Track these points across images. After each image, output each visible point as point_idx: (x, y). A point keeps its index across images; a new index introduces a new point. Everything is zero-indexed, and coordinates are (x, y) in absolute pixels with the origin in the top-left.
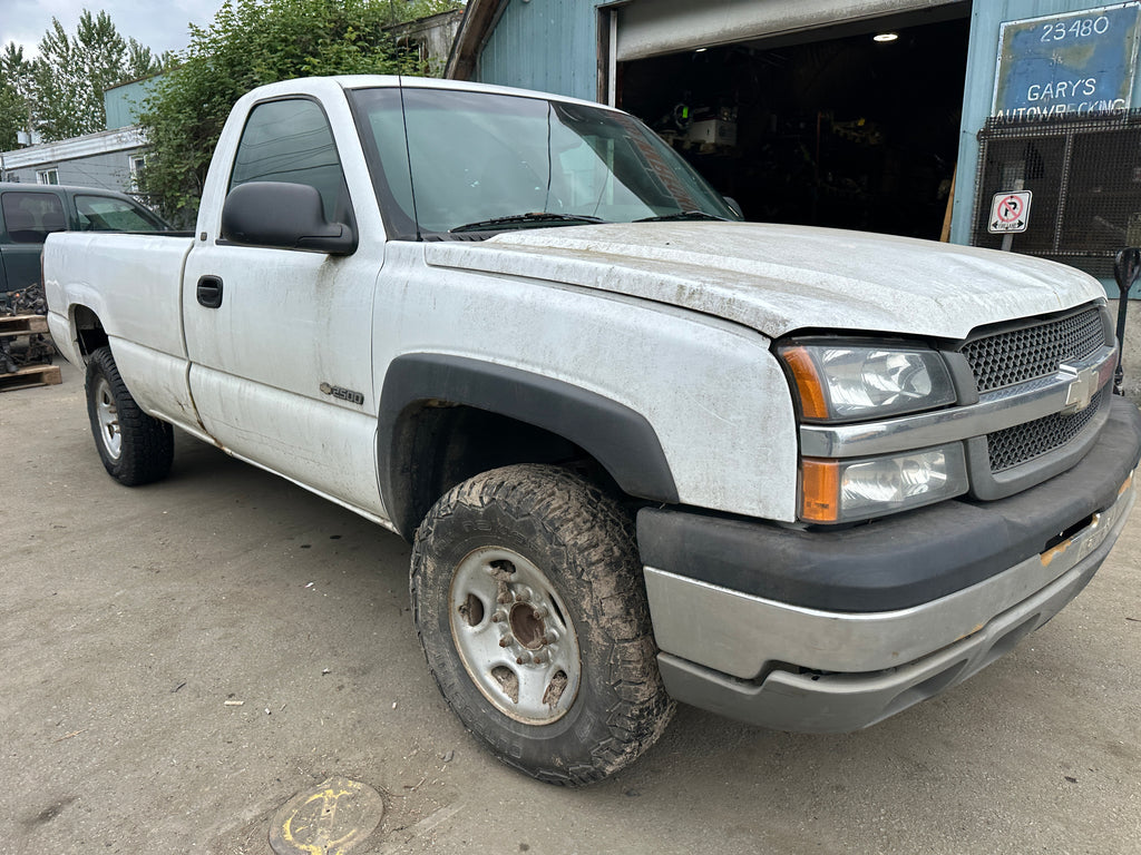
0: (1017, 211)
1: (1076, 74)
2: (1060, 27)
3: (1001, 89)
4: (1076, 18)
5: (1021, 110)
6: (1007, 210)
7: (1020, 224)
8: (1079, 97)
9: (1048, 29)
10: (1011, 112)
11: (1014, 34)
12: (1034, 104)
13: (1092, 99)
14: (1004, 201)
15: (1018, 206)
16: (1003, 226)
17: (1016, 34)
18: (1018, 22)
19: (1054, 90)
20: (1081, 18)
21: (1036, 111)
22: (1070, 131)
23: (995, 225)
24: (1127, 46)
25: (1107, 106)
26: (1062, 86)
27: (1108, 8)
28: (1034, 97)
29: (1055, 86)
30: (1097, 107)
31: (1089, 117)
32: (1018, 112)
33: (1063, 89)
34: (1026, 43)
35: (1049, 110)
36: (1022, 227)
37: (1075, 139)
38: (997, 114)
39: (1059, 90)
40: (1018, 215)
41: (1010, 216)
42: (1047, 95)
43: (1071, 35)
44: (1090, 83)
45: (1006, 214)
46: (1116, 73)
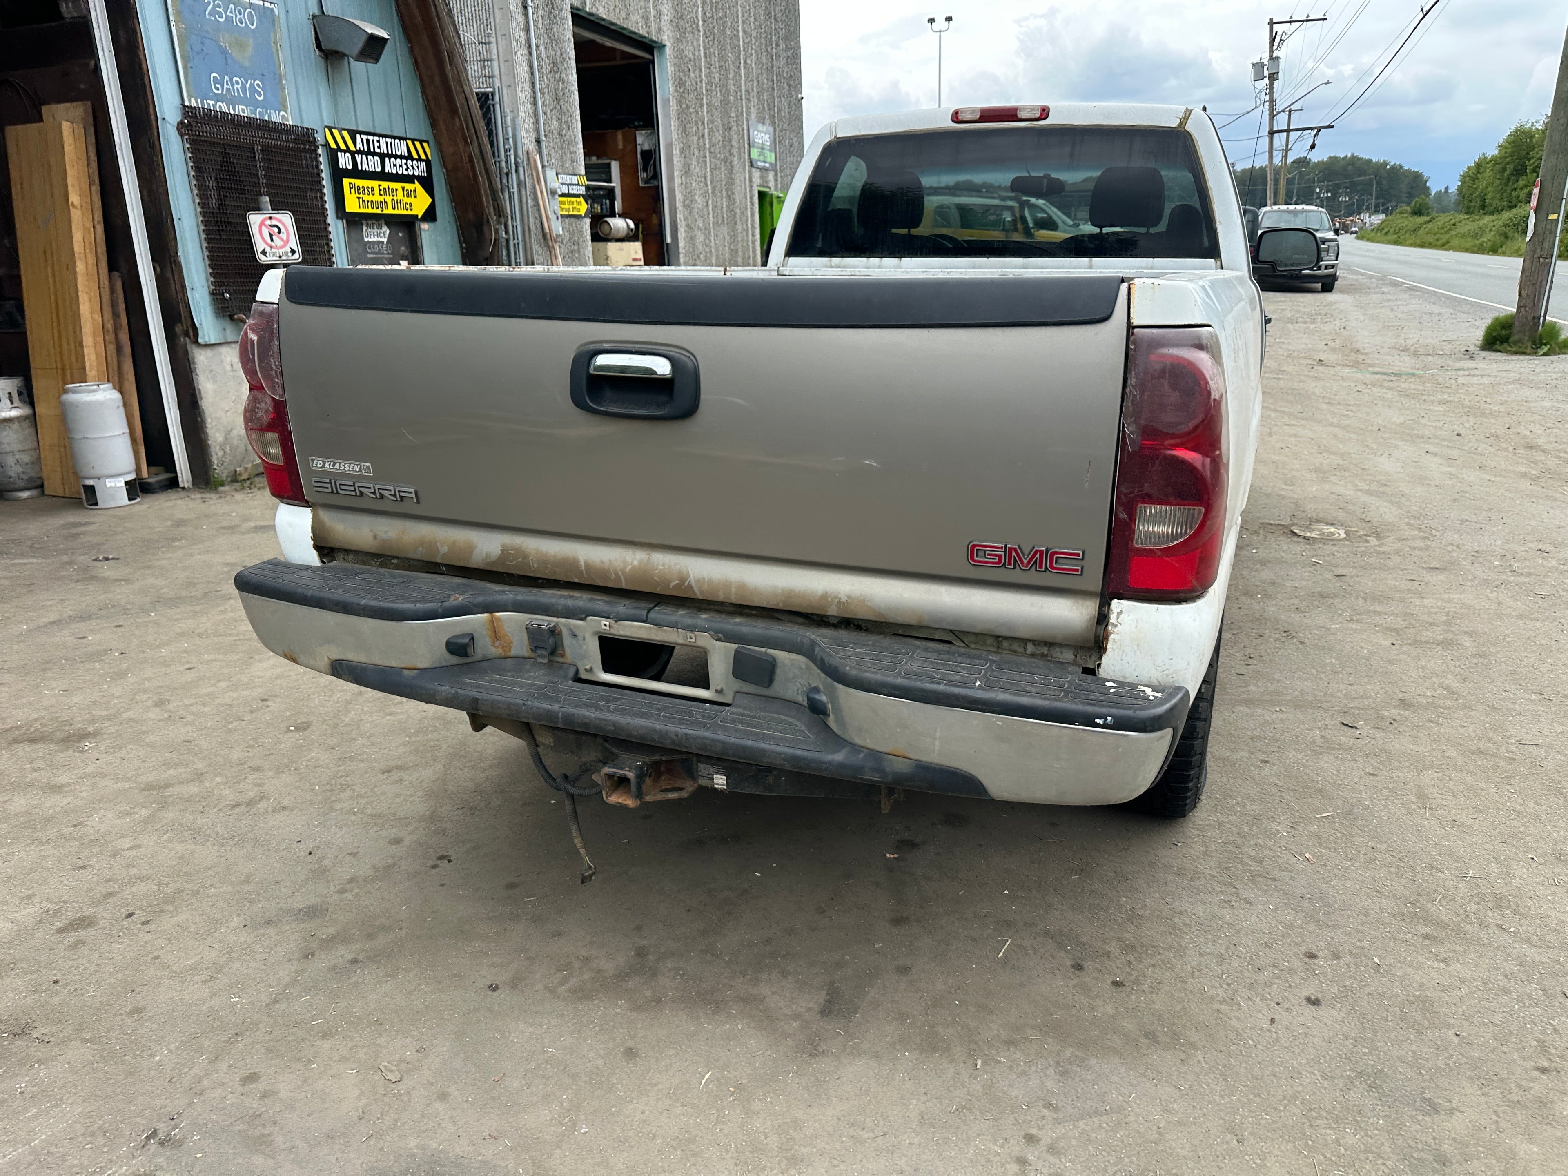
0: (283, 236)
1: (246, 74)
2: (219, 6)
3: (185, 68)
5: (211, 103)
6: (271, 236)
7: (293, 252)
8: (252, 102)
9: (209, 3)
10: (202, 103)
12: (218, 98)
13: (265, 105)
14: (262, 223)
15: (283, 229)
16: (274, 254)
19: (233, 86)
20: (236, 3)
21: (225, 108)
22: (257, 140)
23: (264, 252)
24: (274, 50)
25: (276, 118)
26: (237, 83)
28: (217, 89)
29: (231, 80)
30: (269, 116)
31: (267, 127)
32: (208, 104)
33: (239, 86)
34: (193, 13)
35: (234, 110)
36: (296, 256)
37: (262, 150)
38: (190, 101)
39: (236, 86)
40: (287, 241)
41: (277, 241)
42: (228, 90)
43: (229, 19)
44: (258, 85)
45: (272, 240)
46: (274, 81)
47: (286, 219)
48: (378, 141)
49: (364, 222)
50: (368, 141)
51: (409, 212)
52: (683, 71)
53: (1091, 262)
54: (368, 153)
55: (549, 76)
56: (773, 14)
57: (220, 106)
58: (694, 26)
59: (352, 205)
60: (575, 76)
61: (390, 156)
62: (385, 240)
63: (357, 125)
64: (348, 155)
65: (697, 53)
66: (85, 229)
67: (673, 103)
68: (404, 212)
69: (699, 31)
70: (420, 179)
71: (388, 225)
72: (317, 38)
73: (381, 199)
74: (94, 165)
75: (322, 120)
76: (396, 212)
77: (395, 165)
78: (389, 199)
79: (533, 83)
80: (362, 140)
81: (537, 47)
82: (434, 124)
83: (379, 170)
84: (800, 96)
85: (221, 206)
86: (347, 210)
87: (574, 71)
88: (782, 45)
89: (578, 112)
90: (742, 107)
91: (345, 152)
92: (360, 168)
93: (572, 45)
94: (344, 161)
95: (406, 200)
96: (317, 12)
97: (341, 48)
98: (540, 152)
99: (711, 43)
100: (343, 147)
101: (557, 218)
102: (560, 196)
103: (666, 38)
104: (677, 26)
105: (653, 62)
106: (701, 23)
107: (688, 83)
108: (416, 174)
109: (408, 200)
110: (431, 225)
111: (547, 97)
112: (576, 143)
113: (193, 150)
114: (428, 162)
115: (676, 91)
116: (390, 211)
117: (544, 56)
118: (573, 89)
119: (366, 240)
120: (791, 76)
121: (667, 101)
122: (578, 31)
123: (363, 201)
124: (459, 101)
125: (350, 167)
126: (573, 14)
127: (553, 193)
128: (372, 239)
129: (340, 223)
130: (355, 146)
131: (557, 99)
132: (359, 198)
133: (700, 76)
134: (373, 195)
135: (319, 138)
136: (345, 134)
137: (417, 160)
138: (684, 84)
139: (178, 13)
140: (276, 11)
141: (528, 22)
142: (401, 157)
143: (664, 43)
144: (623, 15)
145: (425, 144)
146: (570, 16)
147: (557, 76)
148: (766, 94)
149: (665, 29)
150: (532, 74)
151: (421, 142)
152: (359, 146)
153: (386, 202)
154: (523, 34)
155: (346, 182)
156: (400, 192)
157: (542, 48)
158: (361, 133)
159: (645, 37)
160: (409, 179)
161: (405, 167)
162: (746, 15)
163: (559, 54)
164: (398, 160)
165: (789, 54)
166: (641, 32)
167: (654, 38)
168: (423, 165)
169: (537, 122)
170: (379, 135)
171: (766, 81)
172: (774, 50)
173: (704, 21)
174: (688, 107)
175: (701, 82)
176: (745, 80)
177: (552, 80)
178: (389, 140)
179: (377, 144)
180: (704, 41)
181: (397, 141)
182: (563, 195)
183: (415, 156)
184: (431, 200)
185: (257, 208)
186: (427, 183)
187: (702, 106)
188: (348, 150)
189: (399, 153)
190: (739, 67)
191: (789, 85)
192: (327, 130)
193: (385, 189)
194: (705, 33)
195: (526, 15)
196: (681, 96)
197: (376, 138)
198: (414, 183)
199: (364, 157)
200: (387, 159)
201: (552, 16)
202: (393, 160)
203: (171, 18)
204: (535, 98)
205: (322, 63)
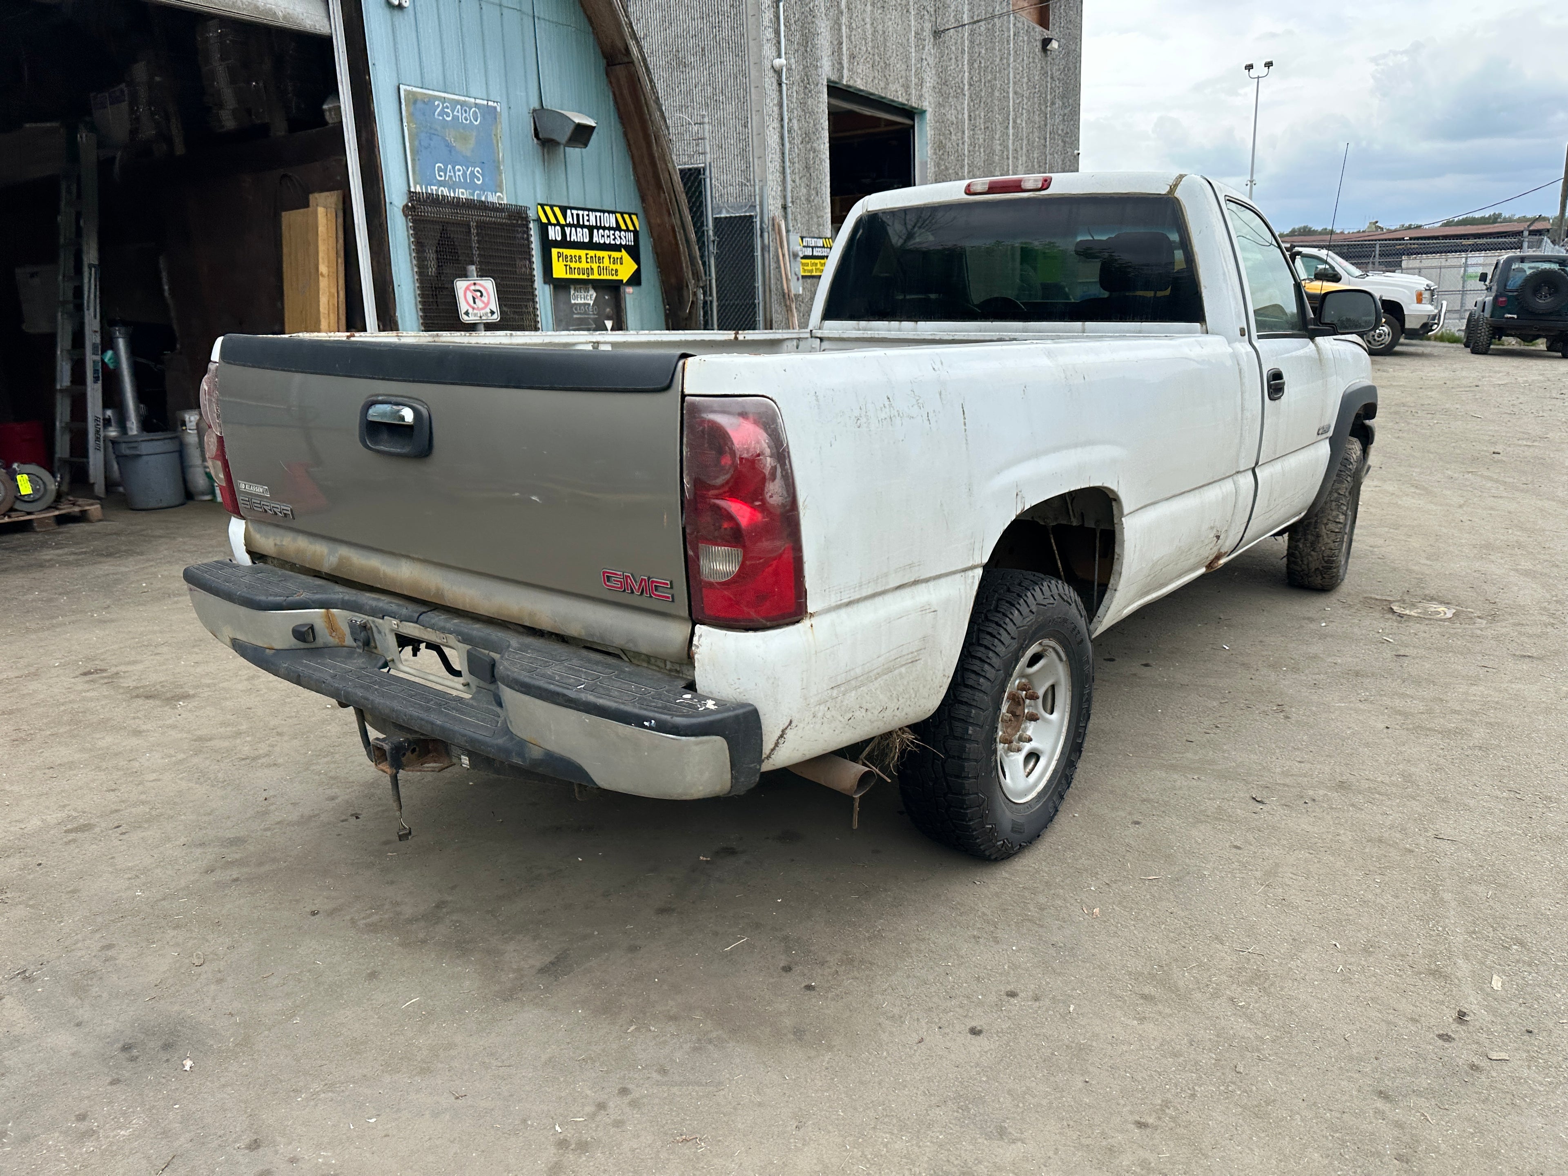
0: (485, 299)
1: (467, 162)
2: (447, 107)
3: (413, 160)
4: (458, 102)
5: (434, 188)
6: (474, 299)
7: (493, 313)
8: (473, 187)
9: (438, 105)
10: (426, 188)
11: (413, 99)
12: (441, 184)
13: (482, 188)
14: (467, 288)
15: (485, 294)
16: (475, 315)
17: (415, 102)
18: (415, 89)
19: (454, 173)
20: (463, 104)
21: (446, 192)
22: (474, 218)
24: (495, 142)
25: (492, 198)
26: (459, 170)
27: (478, 101)
28: (441, 176)
29: (454, 168)
30: (486, 197)
31: (484, 206)
32: (432, 190)
33: (460, 173)
34: (424, 114)
35: (454, 193)
36: (495, 316)
37: (477, 226)
38: (415, 188)
39: (457, 173)
40: (487, 304)
41: (479, 304)
42: (450, 177)
43: (455, 118)
44: (478, 172)
45: (475, 302)
46: (492, 167)
47: (488, 285)
48: (588, 215)
49: (572, 287)
50: (578, 215)
51: (615, 278)
52: (944, 134)
53: (1083, 326)
54: (578, 226)
55: (800, 146)
56: (1049, 73)
57: (442, 191)
58: (959, 91)
59: (559, 271)
60: (827, 145)
61: (598, 228)
62: (592, 303)
63: (569, 202)
64: (558, 228)
65: (960, 117)
66: (331, 295)
67: (931, 166)
68: (610, 277)
69: (964, 95)
70: (627, 248)
71: (595, 288)
72: (536, 129)
73: (588, 266)
74: (341, 241)
75: (535, 198)
76: (602, 277)
77: (603, 236)
78: (595, 266)
79: (783, 154)
80: (572, 214)
81: (790, 120)
82: (643, 199)
83: (587, 240)
84: (1076, 152)
85: (439, 274)
86: (554, 276)
87: (827, 140)
88: (1059, 103)
89: (828, 178)
90: (1008, 165)
91: (555, 225)
92: (568, 239)
93: (826, 116)
94: (554, 234)
95: (612, 266)
96: (537, 105)
97: (555, 137)
98: (786, 218)
99: (976, 106)
100: (553, 221)
101: (798, 279)
102: (802, 258)
103: (928, 104)
104: (940, 92)
105: (913, 127)
106: (966, 87)
107: (949, 145)
108: (623, 243)
109: (614, 267)
110: (637, 289)
111: (797, 165)
112: (824, 208)
113: (414, 228)
114: (636, 233)
115: (935, 153)
116: (596, 276)
117: (796, 127)
118: (824, 157)
119: (573, 302)
120: (1067, 133)
121: (924, 164)
122: (835, 102)
123: (570, 268)
124: (664, 177)
125: (559, 238)
126: (828, 86)
127: (795, 256)
128: (579, 301)
129: (547, 287)
130: (565, 219)
131: (807, 167)
132: (566, 266)
133: (962, 138)
134: (580, 262)
135: (531, 214)
136: (557, 210)
137: (625, 231)
138: (944, 147)
139: (411, 115)
140: (498, 109)
141: (781, 98)
142: (610, 229)
143: (924, 108)
144: (882, 84)
145: (634, 217)
146: (825, 90)
147: (809, 146)
148: (1036, 152)
149: (927, 95)
150: (783, 145)
151: (630, 215)
152: (569, 220)
153: (592, 269)
154: (776, 109)
155: (554, 251)
156: (606, 260)
157: (795, 121)
158: (571, 208)
159: (904, 104)
160: (617, 248)
161: (612, 237)
162: (1018, 77)
163: (811, 125)
164: (607, 231)
165: (1066, 111)
166: (900, 100)
167: (914, 105)
168: (631, 236)
169: (784, 189)
170: (589, 210)
171: (1037, 139)
172: (1049, 109)
173: (970, 85)
174: (947, 169)
175: (963, 143)
176: (1014, 140)
177: (803, 150)
178: (598, 214)
179: (586, 218)
180: (968, 105)
181: (606, 214)
182: (805, 257)
183: (623, 227)
184: (636, 267)
185: (464, 275)
186: (634, 252)
187: (962, 167)
188: (558, 224)
189: (607, 225)
190: (1007, 127)
191: (1064, 142)
192: (539, 207)
193: (592, 257)
194: (971, 97)
195: (781, 91)
196: (940, 159)
197: (586, 213)
198: (621, 251)
199: (573, 229)
200: (595, 231)
201: (807, 91)
202: (601, 231)
203: (404, 120)
204: (784, 168)
205: (539, 148)
